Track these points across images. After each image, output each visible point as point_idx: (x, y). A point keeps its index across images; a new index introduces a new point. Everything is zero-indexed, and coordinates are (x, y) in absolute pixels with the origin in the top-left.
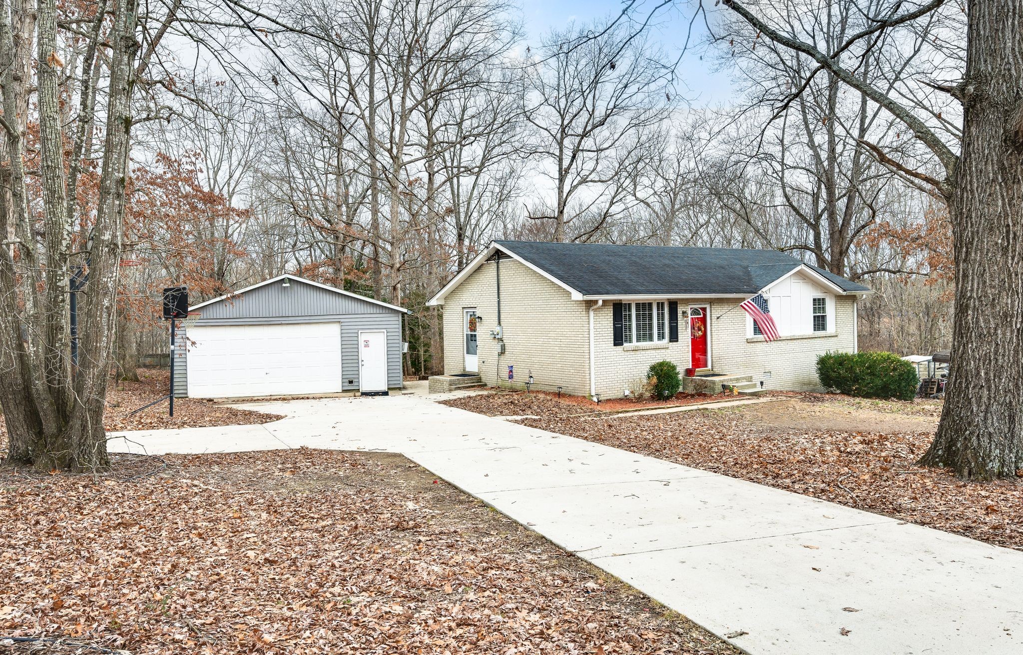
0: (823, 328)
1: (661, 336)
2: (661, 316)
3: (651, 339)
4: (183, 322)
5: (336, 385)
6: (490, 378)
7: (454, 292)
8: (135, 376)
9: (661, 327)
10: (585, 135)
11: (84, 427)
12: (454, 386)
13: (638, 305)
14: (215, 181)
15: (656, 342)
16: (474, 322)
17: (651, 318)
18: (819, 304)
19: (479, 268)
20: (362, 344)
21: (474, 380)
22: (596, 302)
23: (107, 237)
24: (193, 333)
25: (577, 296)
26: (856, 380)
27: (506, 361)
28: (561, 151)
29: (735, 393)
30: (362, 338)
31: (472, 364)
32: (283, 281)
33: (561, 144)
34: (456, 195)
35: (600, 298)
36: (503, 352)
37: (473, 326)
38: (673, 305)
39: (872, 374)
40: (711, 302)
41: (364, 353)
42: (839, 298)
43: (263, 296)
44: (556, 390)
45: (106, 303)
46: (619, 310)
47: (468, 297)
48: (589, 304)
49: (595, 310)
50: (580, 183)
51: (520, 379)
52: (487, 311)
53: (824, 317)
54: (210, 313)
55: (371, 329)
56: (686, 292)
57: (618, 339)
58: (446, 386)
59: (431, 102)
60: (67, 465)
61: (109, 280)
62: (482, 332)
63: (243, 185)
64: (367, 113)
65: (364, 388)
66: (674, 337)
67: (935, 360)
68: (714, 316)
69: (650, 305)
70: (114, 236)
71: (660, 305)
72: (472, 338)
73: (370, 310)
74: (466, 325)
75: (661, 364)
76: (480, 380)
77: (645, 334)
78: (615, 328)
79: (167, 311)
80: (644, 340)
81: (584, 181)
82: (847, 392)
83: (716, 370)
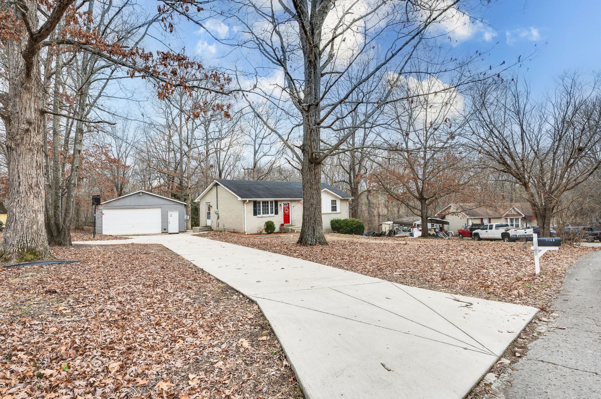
0: (336, 210)
1: (272, 213)
2: (272, 206)
3: (268, 213)
4: (100, 207)
5: (160, 231)
6: (214, 227)
7: (203, 197)
8: (83, 228)
9: (272, 209)
10: (264, 138)
11: (65, 234)
12: (201, 230)
13: (263, 202)
14: (120, 150)
15: (270, 215)
16: (210, 207)
17: (268, 207)
18: (334, 202)
19: (211, 189)
20: (169, 215)
21: (209, 229)
22: (246, 201)
23: (73, 182)
24: (104, 212)
25: (239, 199)
26: (341, 228)
27: (219, 221)
28: (255, 144)
29: (296, 231)
30: (169, 213)
31: (209, 223)
32: (140, 193)
33: (255, 141)
34: (218, 159)
35: (248, 200)
36: (218, 218)
37: (209, 210)
38: (276, 202)
39: (346, 226)
40: (291, 201)
41: (170, 219)
42: (341, 200)
43: (132, 197)
44: (233, 231)
45: (72, 200)
46: (255, 203)
47: (208, 199)
48: (244, 202)
49: (247, 203)
50: (263, 156)
51: (221, 226)
52: (213, 204)
53: (336, 207)
54: (112, 204)
55: (172, 210)
56: (280, 197)
57: (255, 214)
58: (198, 230)
59: (207, 123)
60: (60, 244)
61: (73, 194)
62: (212, 211)
63: (131, 153)
64: (179, 129)
65: (170, 232)
66: (276, 213)
67: (394, 223)
68: (292, 206)
69: (268, 202)
70: (75, 182)
71: (271, 202)
72: (209, 214)
73: (172, 203)
74: (207, 209)
75: (268, 222)
76: (211, 228)
77: (266, 212)
78: (254, 210)
79: (93, 204)
80: (265, 214)
81: (265, 155)
82: (339, 232)
83: (293, 224)
